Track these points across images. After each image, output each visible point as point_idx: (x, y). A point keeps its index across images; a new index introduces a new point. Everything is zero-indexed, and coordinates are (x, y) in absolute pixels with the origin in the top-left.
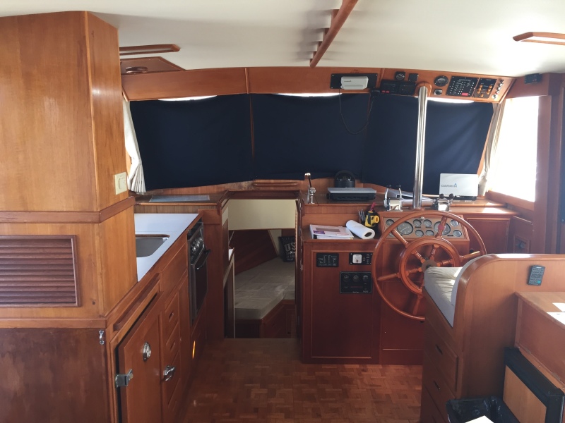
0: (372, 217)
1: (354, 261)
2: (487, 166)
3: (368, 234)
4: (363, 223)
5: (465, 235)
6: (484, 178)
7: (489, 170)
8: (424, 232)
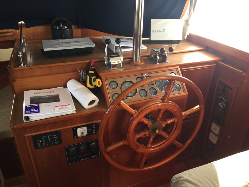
0: (93, 78)
1: (79, 134)
2: (192, 11)
3: (92, 102)
4: (84, 83)
5: (183, 88)
6: (187, 22)
7: (193, 15)
8: (148, 91)
